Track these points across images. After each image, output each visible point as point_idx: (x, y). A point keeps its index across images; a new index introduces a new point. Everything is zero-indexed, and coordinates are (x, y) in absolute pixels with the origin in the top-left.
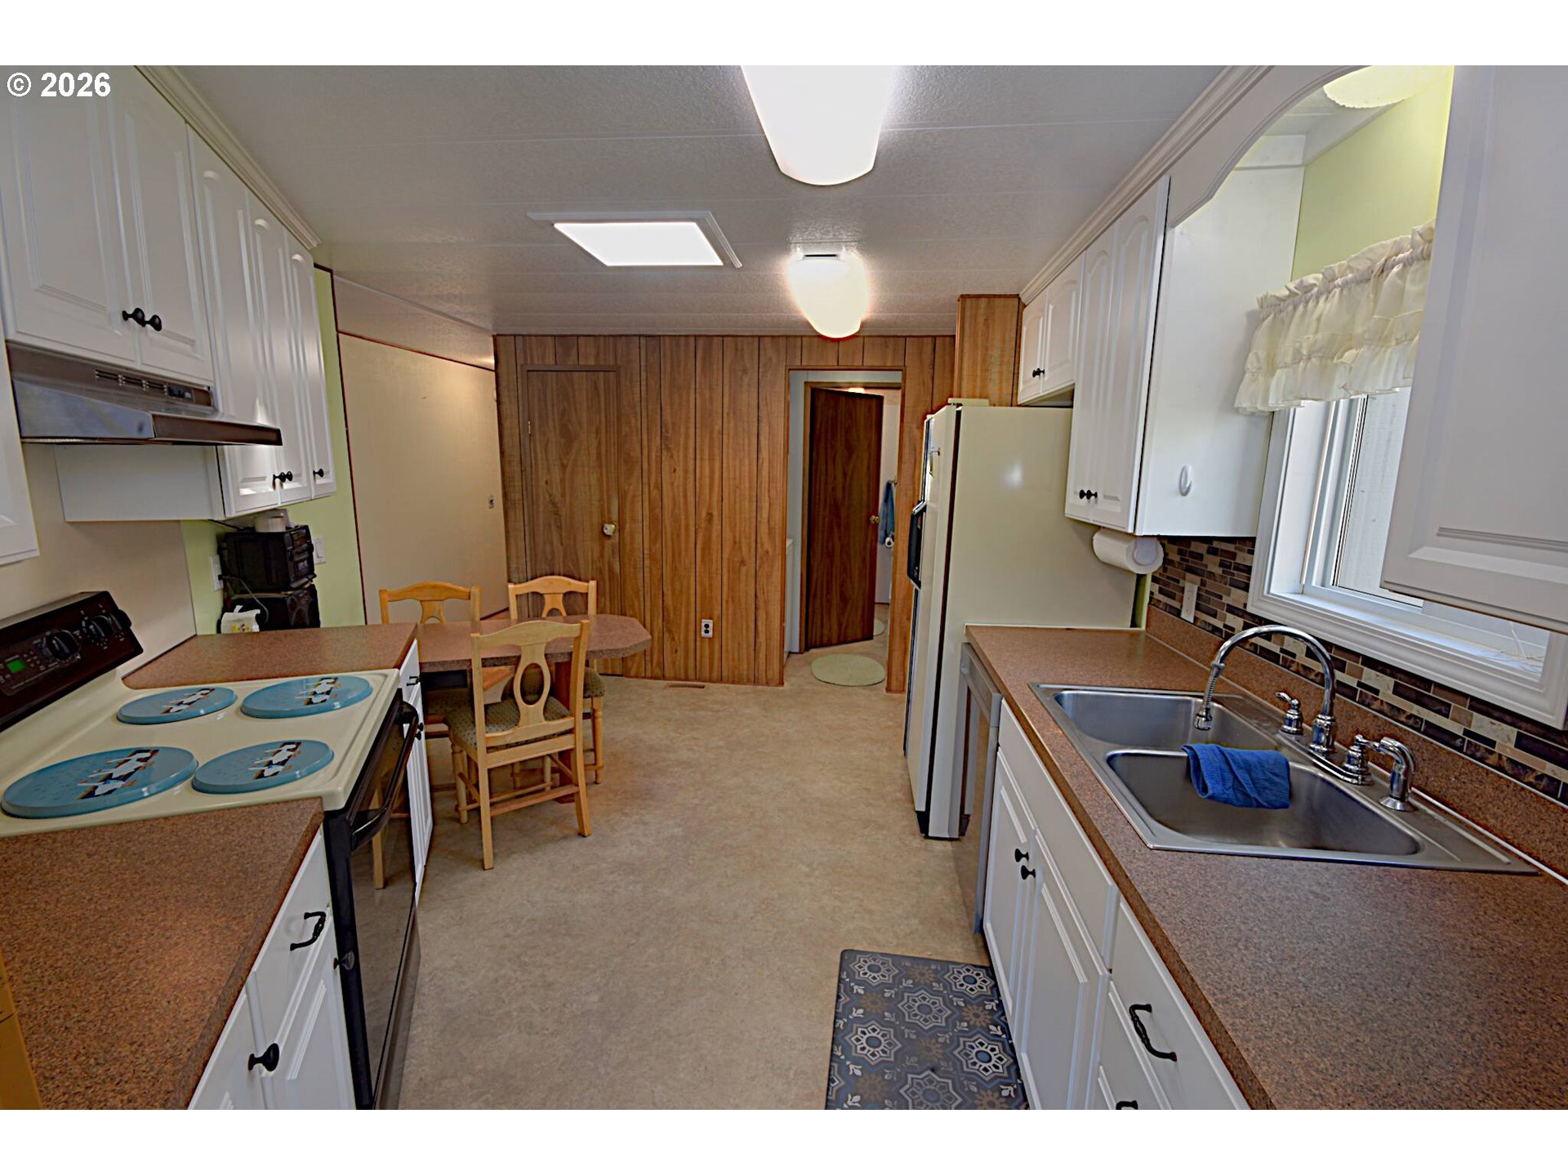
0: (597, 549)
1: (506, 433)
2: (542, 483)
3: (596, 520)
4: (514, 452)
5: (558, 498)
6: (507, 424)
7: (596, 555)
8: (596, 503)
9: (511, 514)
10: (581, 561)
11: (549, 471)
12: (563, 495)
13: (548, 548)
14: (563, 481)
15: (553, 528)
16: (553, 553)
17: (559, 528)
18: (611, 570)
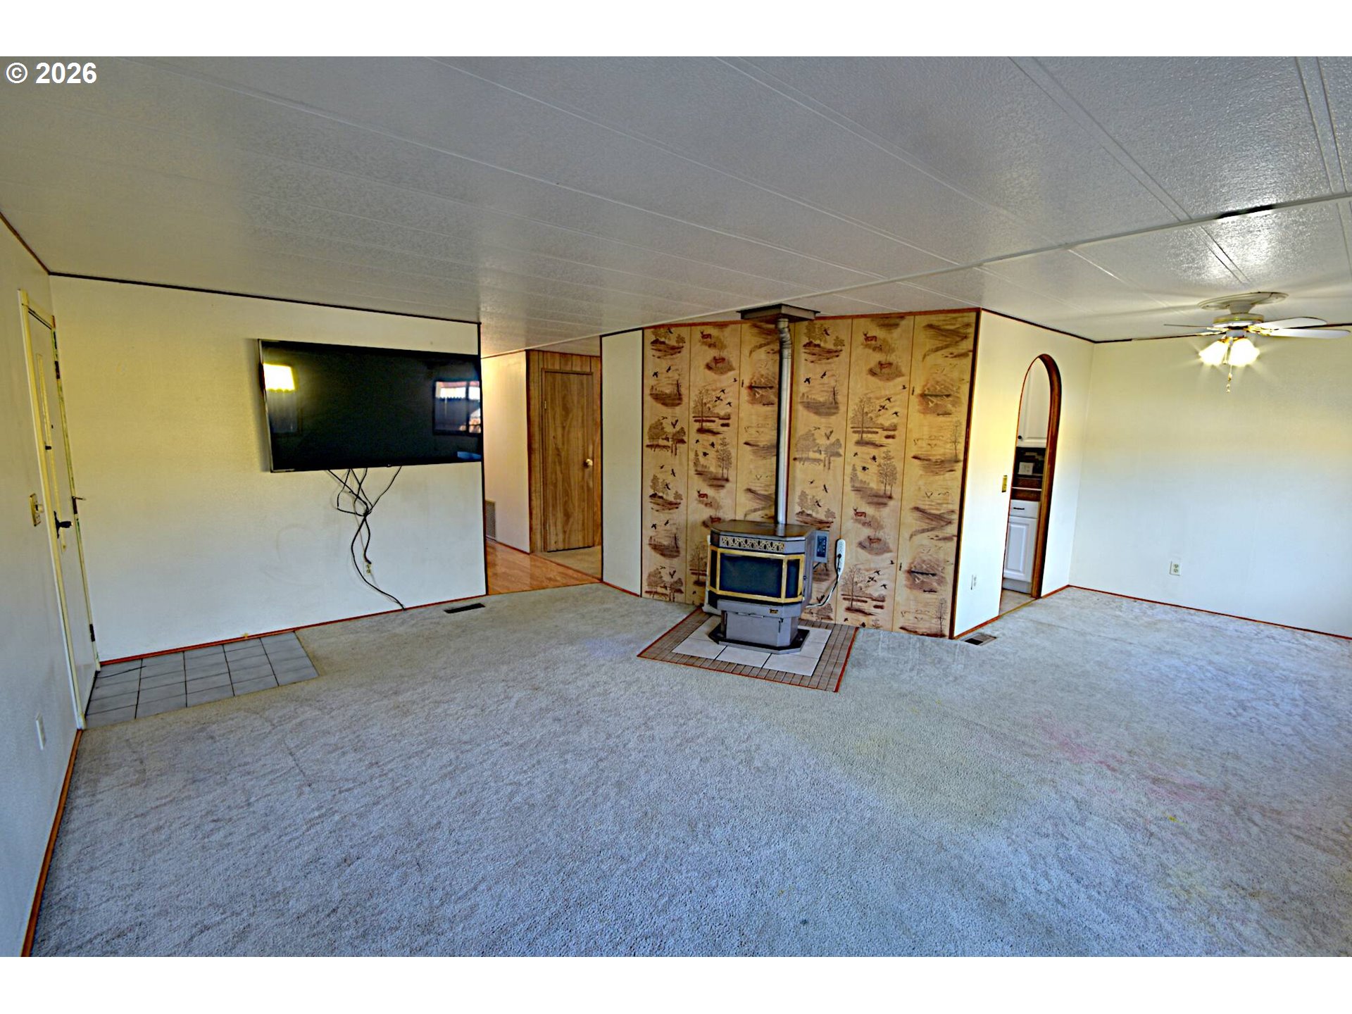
0: (581, 474)
1: (532, 407)
2: (551, 438)
3: (581, 458)
4: (535, 419)
5: (560, 446)
6: (532, 402)
7: (580, 479)
8: (581, 448)
9: (533, 457)
10: (572, 484)
11: (555, 430)
12: (563, 444)
13: (554, 476)
14: (563, 436)
15: (557, 464)
16: (556, 479)
17: (560, 463)
18: (588, 486)
